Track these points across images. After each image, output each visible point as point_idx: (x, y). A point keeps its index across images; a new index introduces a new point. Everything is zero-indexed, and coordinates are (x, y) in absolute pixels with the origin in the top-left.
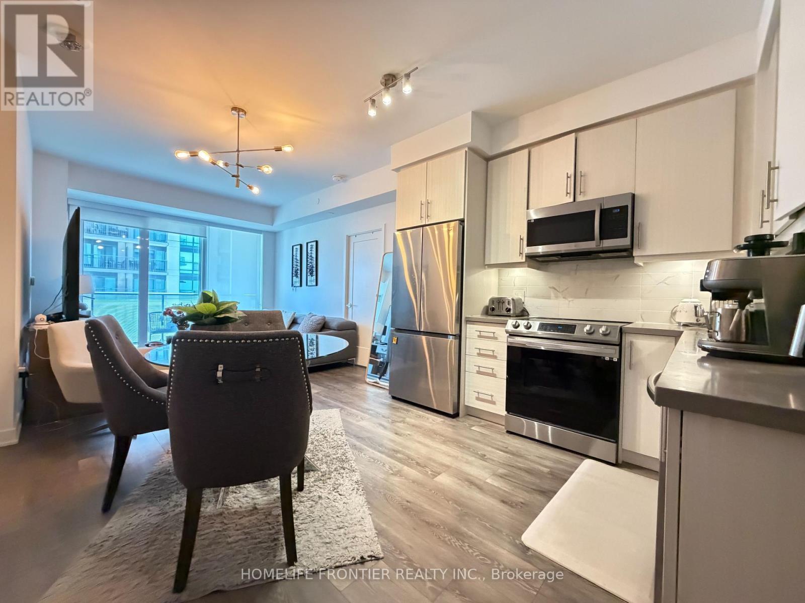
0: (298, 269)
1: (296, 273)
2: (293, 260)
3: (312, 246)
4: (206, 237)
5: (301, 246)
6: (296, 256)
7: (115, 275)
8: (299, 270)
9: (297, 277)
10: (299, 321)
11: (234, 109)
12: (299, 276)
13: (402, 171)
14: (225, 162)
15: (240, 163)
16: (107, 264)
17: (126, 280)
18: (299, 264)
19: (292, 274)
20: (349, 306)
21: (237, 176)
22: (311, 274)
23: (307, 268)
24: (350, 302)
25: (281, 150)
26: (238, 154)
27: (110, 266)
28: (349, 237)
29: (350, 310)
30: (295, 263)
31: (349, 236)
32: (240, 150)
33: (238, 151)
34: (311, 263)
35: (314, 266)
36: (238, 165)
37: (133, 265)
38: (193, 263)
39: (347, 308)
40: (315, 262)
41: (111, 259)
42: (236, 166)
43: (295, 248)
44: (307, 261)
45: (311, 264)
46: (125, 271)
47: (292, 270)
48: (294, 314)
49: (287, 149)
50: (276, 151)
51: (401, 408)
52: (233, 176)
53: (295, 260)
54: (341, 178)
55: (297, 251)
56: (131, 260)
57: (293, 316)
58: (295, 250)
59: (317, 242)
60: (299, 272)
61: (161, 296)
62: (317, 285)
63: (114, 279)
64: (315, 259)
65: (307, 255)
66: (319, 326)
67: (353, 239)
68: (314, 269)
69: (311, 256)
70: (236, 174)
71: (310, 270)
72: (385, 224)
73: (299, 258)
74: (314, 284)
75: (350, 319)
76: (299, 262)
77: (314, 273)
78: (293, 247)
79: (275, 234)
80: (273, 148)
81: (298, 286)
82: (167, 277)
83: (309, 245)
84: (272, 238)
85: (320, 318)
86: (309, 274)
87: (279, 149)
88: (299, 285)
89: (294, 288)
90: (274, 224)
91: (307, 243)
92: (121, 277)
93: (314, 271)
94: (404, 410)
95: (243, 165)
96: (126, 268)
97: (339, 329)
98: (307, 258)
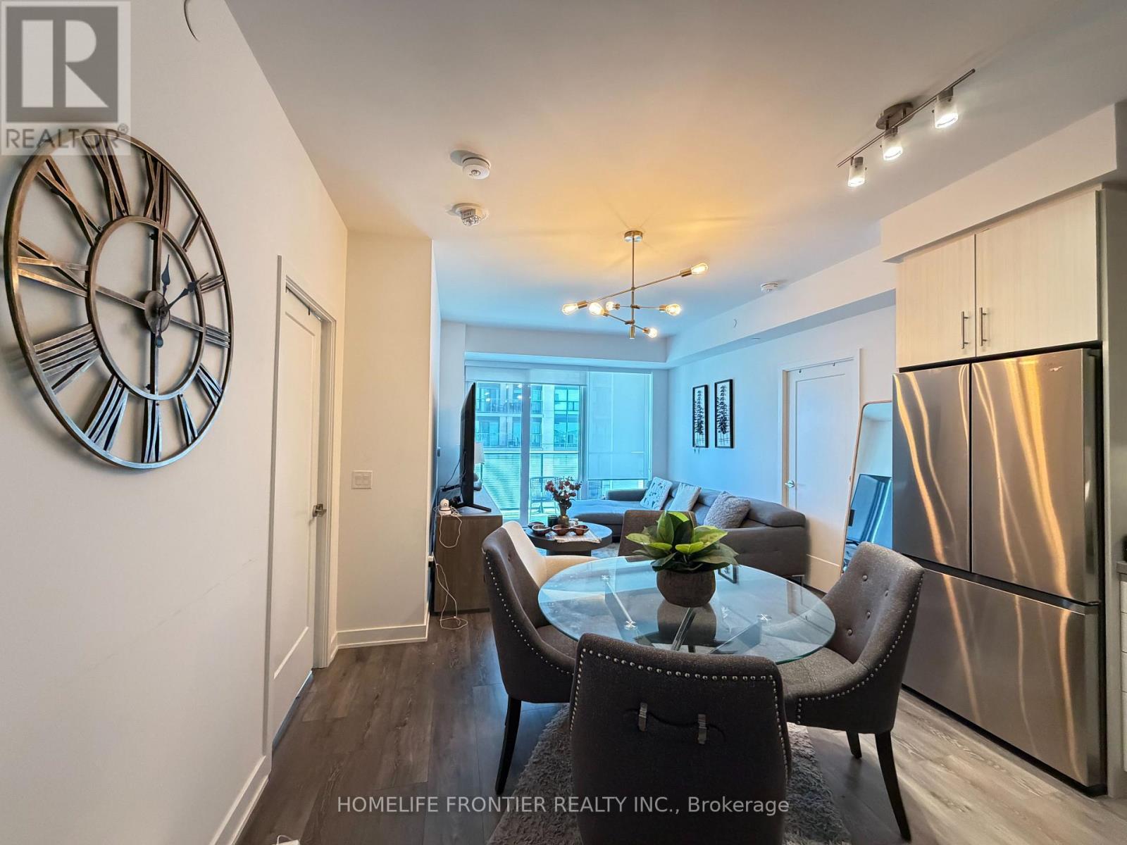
0: (702, 422)
1: (700, 426)
2: (694, 408)
3: (723, 387)
4: (586, 385)
5: (706, 387)
6: (699, 403)
7: (498, 419)
8: (704, 422)
9: (701, 433)
10: (707, 501)
11: (628, 234)
12: (704, 431)
13: (910, 262)
14: (616, 303)
15: (635, 304)
16: (491, 408)
17: (507, 423)
18: (704, 415)
19: (694, 428)
20: (790, 486)
21: (632, 322)
22: (723, 430)
23: (716, 421)
24: (792, 478)
25: (690, 274)
26: (633, 292)
27: (494, 411)
28: (787, 374)
29: (791, 492)
30: (697, 413)
31: (787, 372)
32: (635, 286)
33: (633, 288)
34: (722, 413)
35: (728, 418)
36: (633, 307)
37: (513, 407)
38: (567, 402)
39: (786, 489)
40: (728, 413)
41: (494, 403)
42: (631, 309)
43: (697, 390)
44: (716, 411)
45: (722, 415)
46: (506, 415)
47: (694, 423)
48: (699, 490)
49: (698, 270)
50: (683, 276)
51: (930, 721)
52: (627, 323)
53: (697, 409)
54: (776, 285)
55: (700, 395)
56: (511, 402)
57: (697, 493)
58: (696, 394)
59: (731, 382)
60: (704, 425)
61: (540, 455)
62: (732, 446)
63: (497, 423)
64: (728, 408)
65: (716, 402)
66: (740, 515)
67: (794, 378)
68: (728, 423)
69: (722, 403)
70: (630, 319)
71: (721, 424)
72: (861, 350)
73: (703, 405)
74: (729, 445)
75: (792, 507)
76: (704, 411)
77: (728, 428)
78: (694, 389)
79: (668, 371)
80: (679, 273)
81: (702, 447)
82: (543, 419)
83: (719, 386)
84: (665, 378)
85: (741, 503)
86: (718, 430)
87: (688, 273)
88: (704, 445)
89: (697, 449)
90: (668, 361)
91: (716, 385)
92: (502, 421)
93: (727, 424)
94: (937, 727)
95: (638, 305)
96: (507, 412)
97: (774, 525)
98: (716, 406)
